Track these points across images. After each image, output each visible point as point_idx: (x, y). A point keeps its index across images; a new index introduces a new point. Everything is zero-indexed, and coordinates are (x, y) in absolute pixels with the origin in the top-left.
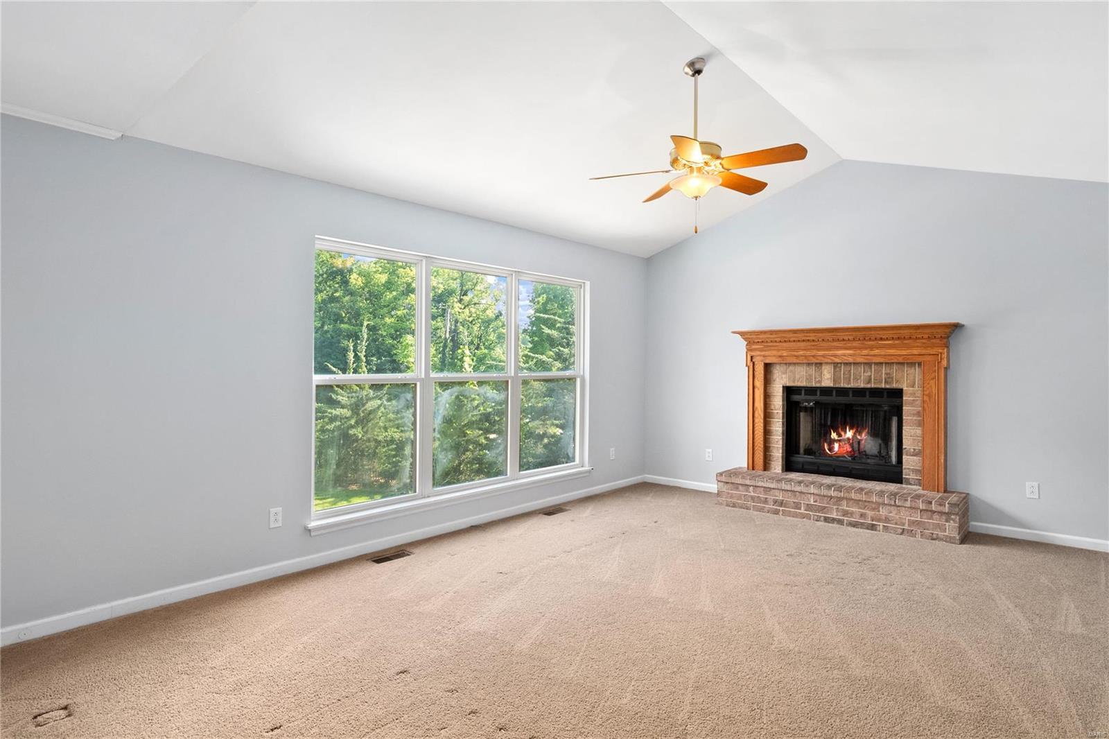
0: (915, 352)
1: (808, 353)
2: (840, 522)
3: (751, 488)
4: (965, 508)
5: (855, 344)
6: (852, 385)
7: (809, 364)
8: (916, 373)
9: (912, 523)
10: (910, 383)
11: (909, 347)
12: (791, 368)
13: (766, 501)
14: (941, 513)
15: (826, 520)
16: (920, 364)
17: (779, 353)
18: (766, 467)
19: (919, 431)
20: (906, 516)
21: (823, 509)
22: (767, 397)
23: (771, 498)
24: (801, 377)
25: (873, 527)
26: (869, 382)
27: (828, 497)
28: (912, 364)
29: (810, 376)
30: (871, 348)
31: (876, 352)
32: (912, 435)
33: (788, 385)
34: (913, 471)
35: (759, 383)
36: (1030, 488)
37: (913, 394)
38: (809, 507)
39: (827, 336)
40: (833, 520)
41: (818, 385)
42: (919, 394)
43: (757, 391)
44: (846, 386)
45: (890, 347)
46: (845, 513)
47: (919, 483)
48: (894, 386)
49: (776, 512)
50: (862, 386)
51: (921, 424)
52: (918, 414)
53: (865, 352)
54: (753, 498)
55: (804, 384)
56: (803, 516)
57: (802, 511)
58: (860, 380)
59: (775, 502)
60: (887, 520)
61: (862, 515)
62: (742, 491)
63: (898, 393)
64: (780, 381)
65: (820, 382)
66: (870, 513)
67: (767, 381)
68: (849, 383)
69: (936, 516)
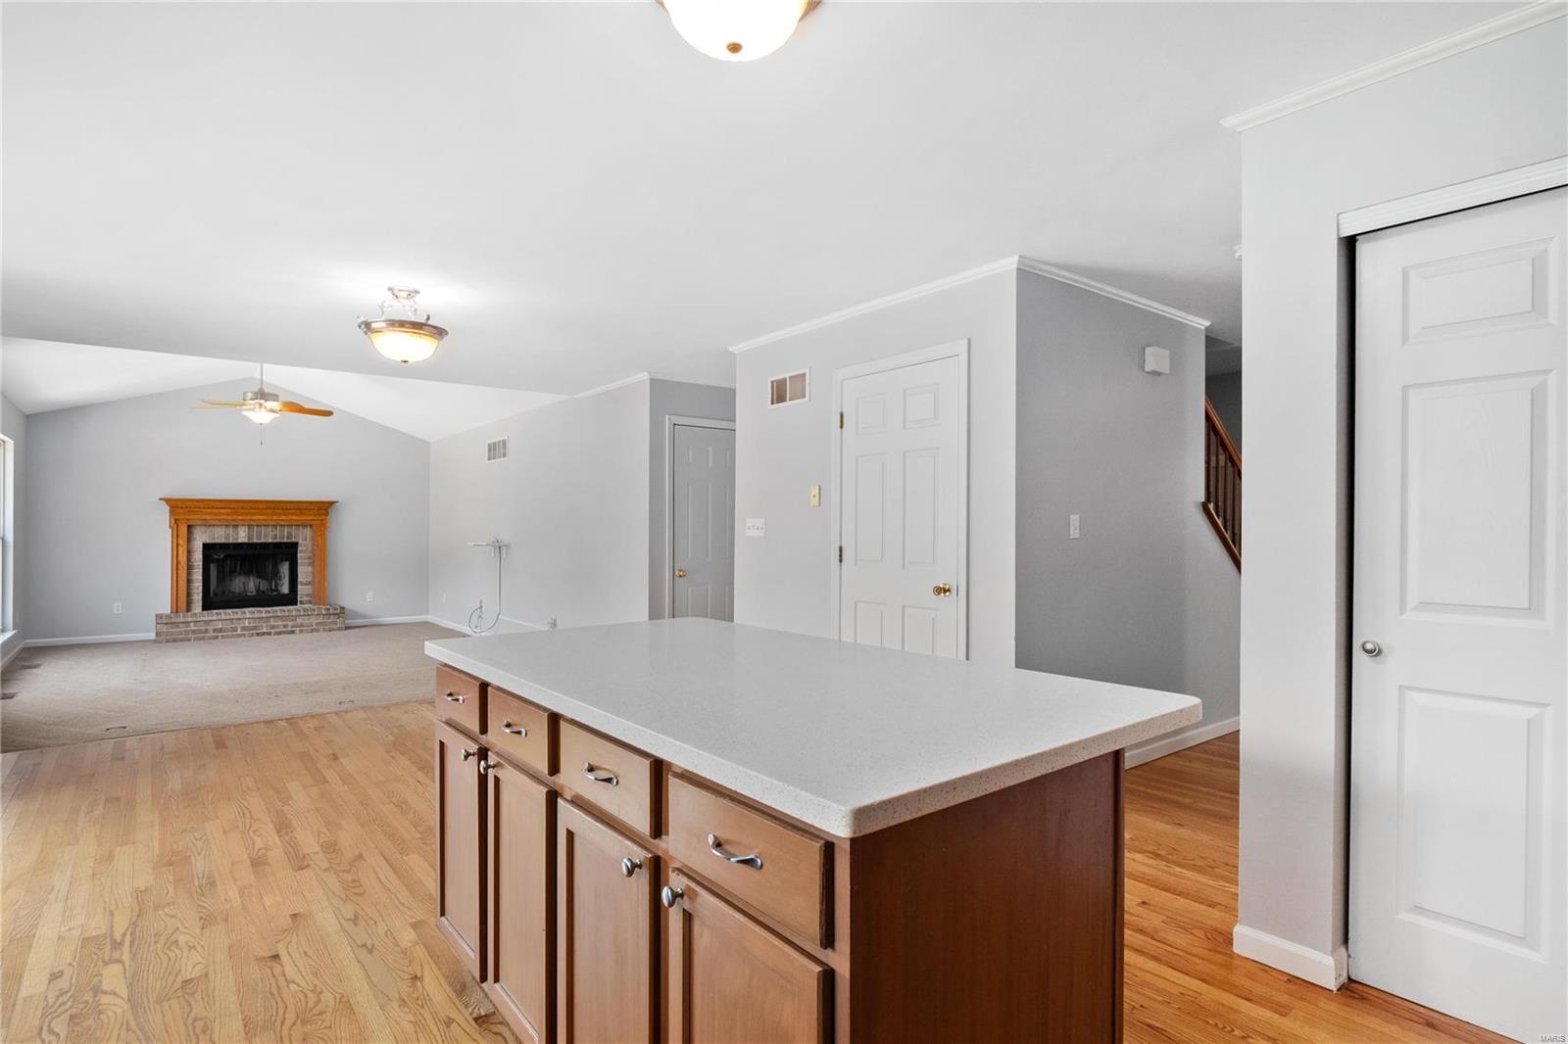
0: (310, 518)
1: (229, 518)
2: (269, 634)
3: (192, 624)
4: (342, 612)
5: (268, 511)
6: (262, 541)
7: (227, 526)
8: (308, 532)
9: (317, 624)
10: (304, 538)
11: (305, 515)
12: (211, 528)
13: (206, 631)
14: (335, 614)
15: (258, 634)
16: (311, 526)
17: (204, 517)
18: (188, 609)
19: (310, 569)
20: (314, 620)
21: (255, 628)
22: (189, 552)
23: (210, 628)
24: (220, 535)
25: (292, 632)
26: (276, 538)
27: (259, 618)
28: (305, 526)
29: (228, 535)
30: (280, 514)
31: (284, 517)
32: (304, 572)
33: (208, 541)
34: (307, 595)
35: (183, 542)
36: (369, 596)
37: (306, 546)
38: (244, 628)
39: (246, 505)
40: (264, 633)
41: (235, 541)
42: (310, 546)
43: (180, 549)
44: (258, 541)
45: (292, 514)
46: (273, 627)
47: (310, 602)
48: (293, 540)
49: (217, 637)
50: (270, 541)
51: (312, 564)
52: (309, 558)
53: (275, 518)
54: (194, 632)
55: (223, 541)
56: (239, 636)
57: (239, 632)
58: (268, 536)
59: (215, 630)
60: (302, 626)
61: (285, 626)
62: (183, 628)
63: (295, 545)
64: (201, 538)
65: (237, 539)
66: (290, 623)
67: (189, 540)
68: (260, 539)
69: (332, 617)
